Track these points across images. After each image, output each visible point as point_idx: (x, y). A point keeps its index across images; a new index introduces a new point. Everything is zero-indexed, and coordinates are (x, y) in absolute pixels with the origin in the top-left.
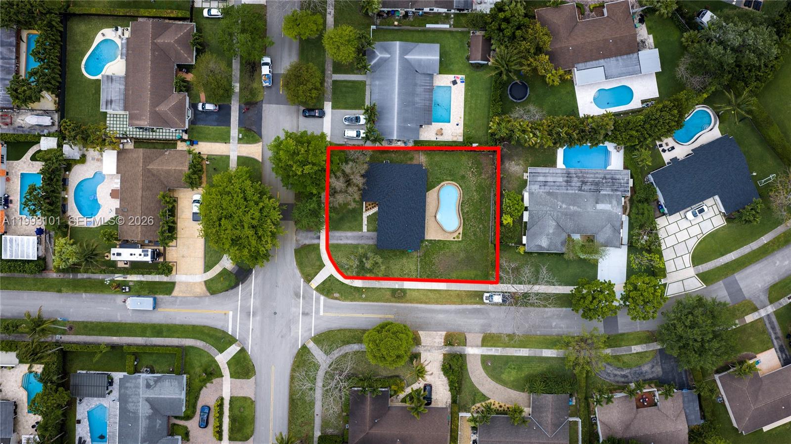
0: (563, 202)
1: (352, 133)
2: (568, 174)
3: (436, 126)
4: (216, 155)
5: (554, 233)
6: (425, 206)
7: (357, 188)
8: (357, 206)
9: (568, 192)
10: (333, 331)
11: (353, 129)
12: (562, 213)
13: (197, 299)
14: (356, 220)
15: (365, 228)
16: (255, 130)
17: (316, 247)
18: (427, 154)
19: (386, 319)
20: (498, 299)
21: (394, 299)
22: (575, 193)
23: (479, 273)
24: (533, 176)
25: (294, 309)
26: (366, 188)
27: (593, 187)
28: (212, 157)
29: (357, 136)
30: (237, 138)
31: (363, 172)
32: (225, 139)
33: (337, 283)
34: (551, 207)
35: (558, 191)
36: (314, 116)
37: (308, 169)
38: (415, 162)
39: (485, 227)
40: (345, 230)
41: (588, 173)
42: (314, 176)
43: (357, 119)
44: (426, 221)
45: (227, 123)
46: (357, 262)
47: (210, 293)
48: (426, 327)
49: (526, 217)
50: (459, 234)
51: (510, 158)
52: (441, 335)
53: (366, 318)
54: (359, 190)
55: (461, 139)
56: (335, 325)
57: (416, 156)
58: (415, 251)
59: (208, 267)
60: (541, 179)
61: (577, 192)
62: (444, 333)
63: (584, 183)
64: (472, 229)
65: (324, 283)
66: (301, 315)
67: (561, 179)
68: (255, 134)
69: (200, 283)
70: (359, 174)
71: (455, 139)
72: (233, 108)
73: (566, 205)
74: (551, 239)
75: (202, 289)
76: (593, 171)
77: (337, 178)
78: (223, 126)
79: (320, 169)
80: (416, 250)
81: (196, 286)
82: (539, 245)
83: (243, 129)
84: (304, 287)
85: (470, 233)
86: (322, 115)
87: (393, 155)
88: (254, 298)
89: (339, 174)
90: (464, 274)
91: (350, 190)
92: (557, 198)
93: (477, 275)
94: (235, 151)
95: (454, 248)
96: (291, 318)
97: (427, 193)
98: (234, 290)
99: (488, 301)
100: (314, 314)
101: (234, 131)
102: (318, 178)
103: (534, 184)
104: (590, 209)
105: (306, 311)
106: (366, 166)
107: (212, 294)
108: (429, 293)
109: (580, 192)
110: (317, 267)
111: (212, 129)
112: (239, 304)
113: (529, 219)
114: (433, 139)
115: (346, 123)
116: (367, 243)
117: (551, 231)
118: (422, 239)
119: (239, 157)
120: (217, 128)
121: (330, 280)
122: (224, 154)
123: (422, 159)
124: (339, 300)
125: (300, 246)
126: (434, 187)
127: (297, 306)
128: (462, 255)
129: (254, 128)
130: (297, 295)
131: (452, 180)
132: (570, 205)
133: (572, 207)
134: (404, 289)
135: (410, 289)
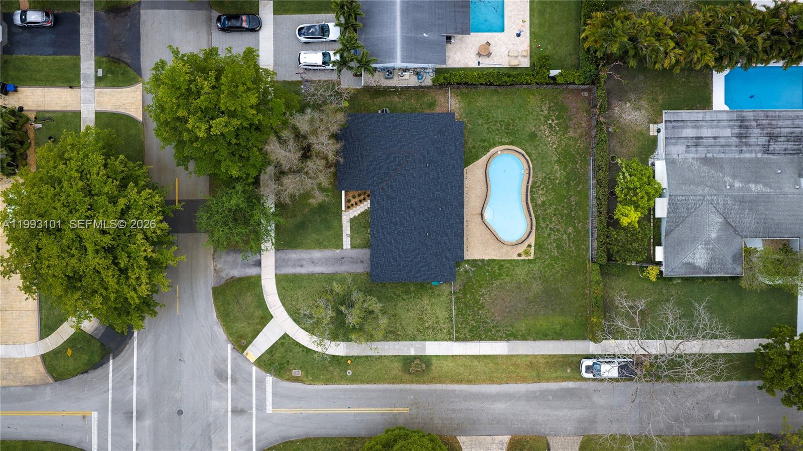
0: (734, 176)
1: (313, 57)
2: (742, 121)
3: (476, 39)
4: (54, 112)
5: (718, 238)
6: (462, 194)
7: (323, 162)
8: (327, 199)
9: (742, 156)
10: (292, 442)
11: (315, 50)
12: (734, 198)
13: (30, 390)
14: (328, 227)
15: (347, 242)
16: (129, 61)
17: (254, 283)
18: (462, 94)
19: (395, 415)
20: (610, 370)
21: (407, 377)
22: (757, 159)
23: (570, 320)
24: (673, 127)
25: (215, 404)
26: (341, 160)
27: (790, 145)
28: (47, 115)
29: (324, 63)
30: (93, 77)
31: (335, 128)
32: (71, 80)
33: (297, 349)
34: (711, 187)
35: (722, 155)
36: (240, 29)
37: (219, 125)
38: (438, 110)
39: (579, 232)
40: (309, 247)
41: (779, 118)
42: (234, 141)
43: (324, 30)
44: (465, 224)
45: (74, 48)
46: (331, 313)
47: (53, 377)
48: (472, 427)
49: (661, 208)
50: (530, 246)
51: (622, 96)
52: (501, 442)
53: (355, 415)
54: (328, 166)
55: (525, 63)
56: (296, 431)
57: (440, 99)
58: (445, 282)
59: (47, 328)
60: (689, 132)
61: (759, 155)
62: (506, 439)
63: (773, 137)
64: (553, 237)
65: (271, 350)
66: (230, 414)
67: (728, 132)
68: (129, 68)
69: (34, 358)
70: (326, 133)
71: (515, 63)
72: (83, 20)
73: (741, 182)
74: (713, 250)
75: (37, 371)
76: (790, 114)
77: (282, 142)
78: (66, 54)
79: (246, 124)
80: (447, 281)
81: (27, 366)
82: (689, 264)
83: (104, 59)
84: (233, 359)
85: (551, 244)
86: (255, 27)
87: (396, 99)
88: (138, 384)
89: (286, 134)
90: (542, 323)
91: (310, 165)
92: (721, 168)
93: (565, 325)
94: (90, 102)
95: (521, 273)
96: (211, 419)
97: (465, 170)
98: (99, 371)
99: (590, 376)
100: (254, 410)
101: (88, 65)
102: (243, 144)
103: (676, 144)
104: (788, 189)
105: (240, 406)
106: (340, 117)
107: (56, 380)
108: (475, 363)
109: (766, 156)
110: (257, 321)
111: (45, 61)
112: (110, 396)
113: (668, 213)
114: (473, 64)
115: (303, 39)
116: (352, 271)
117: (714, 235)
118: (459, 259)
119: (99, 115)
120: (54, 60)
121: (282, 344)
122: (69, 109)
123: (452, 103)
124: (302, 382)
125: (223, 281)
126: (477, 158)
127: (222, 397)
128: (536, 287)
129: (125, 56)
130: (221, 376)
131: (511, 144)
132: (749, 182)
133: (752, 186)
134: (427, 356)
135: (437, 356)
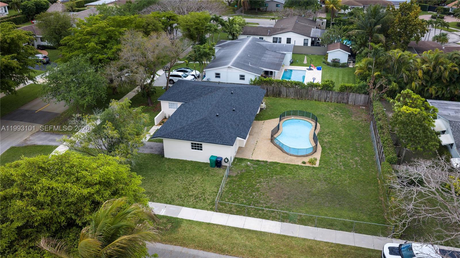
50: (315, 159)
95: (304, 174)
125: (24, 145)
128: (321, 186)
134: (178, 218)
135: (190, 220)
